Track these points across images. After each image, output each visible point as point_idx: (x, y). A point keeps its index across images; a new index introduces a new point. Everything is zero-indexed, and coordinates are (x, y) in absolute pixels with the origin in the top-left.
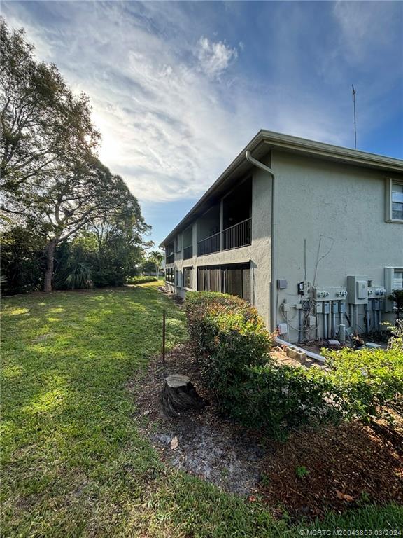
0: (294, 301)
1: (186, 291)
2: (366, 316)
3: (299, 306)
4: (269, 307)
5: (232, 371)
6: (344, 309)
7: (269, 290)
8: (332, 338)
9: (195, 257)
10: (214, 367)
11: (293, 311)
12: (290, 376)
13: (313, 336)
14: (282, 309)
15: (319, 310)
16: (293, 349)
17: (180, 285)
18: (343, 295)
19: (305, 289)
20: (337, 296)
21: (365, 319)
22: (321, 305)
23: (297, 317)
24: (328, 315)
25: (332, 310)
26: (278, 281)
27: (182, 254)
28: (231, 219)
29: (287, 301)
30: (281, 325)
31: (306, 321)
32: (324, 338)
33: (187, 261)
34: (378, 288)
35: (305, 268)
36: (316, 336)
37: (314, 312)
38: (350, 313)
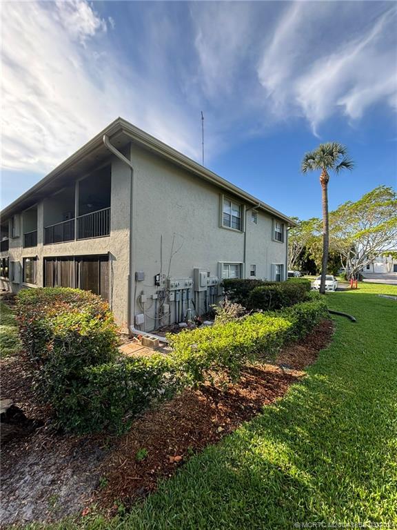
0: (152, 292)
1: (27, 287)
2: (206, 300)
3: (155, 297)
4: (127, 300)
5: (71, 377)
6: (191, 296)
7: (127, 282)
8: (182, 321)
9: (40, 245)
10: (48, 378)
11: (150, 301)
12: (131, 368)
13: (166, 322)
14: (139, 300)
15: (172, 298)
16: (148, 337)
17: (17, 280)
18: (190, 284)
19: (161, 280)
20: (186, 285)
21: (205, 302)
22: (174, 293)
23: (154, 306)
24: (179, 302)
25: (182, 297)
26: (136, 273)
27: (21, 241)
28: (90, 206)
29: (145, 293)
30: (139, 316)
31: (161, 309)
32: (176, 323)
33: (29, 249)
34: (214, 278)
35: (161, 261)
36: (170, 321)
37: (168, 300)
38: (195, 298)
